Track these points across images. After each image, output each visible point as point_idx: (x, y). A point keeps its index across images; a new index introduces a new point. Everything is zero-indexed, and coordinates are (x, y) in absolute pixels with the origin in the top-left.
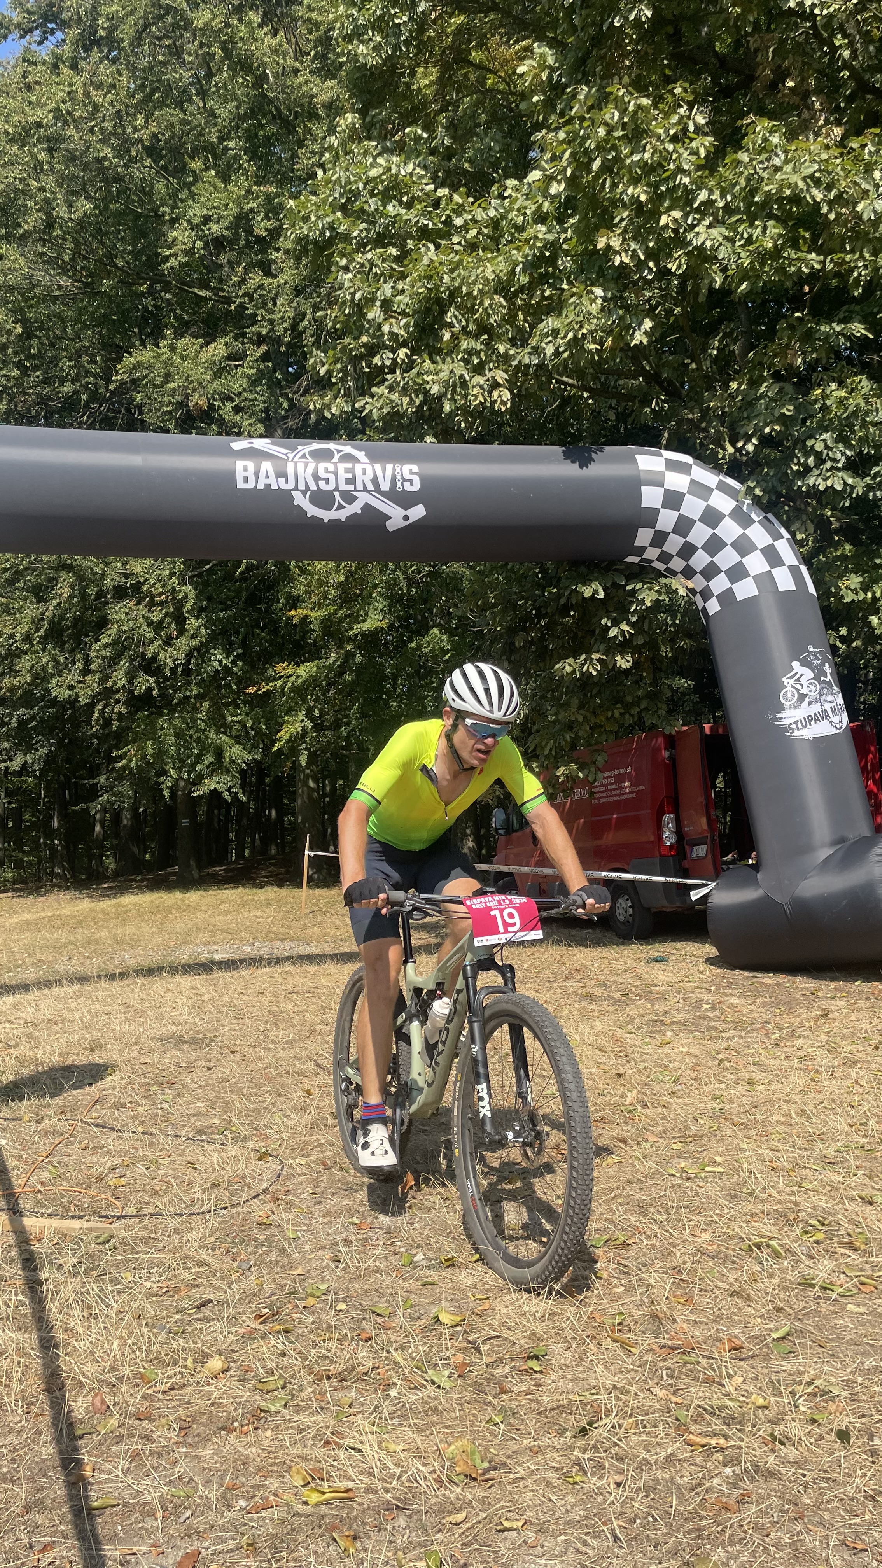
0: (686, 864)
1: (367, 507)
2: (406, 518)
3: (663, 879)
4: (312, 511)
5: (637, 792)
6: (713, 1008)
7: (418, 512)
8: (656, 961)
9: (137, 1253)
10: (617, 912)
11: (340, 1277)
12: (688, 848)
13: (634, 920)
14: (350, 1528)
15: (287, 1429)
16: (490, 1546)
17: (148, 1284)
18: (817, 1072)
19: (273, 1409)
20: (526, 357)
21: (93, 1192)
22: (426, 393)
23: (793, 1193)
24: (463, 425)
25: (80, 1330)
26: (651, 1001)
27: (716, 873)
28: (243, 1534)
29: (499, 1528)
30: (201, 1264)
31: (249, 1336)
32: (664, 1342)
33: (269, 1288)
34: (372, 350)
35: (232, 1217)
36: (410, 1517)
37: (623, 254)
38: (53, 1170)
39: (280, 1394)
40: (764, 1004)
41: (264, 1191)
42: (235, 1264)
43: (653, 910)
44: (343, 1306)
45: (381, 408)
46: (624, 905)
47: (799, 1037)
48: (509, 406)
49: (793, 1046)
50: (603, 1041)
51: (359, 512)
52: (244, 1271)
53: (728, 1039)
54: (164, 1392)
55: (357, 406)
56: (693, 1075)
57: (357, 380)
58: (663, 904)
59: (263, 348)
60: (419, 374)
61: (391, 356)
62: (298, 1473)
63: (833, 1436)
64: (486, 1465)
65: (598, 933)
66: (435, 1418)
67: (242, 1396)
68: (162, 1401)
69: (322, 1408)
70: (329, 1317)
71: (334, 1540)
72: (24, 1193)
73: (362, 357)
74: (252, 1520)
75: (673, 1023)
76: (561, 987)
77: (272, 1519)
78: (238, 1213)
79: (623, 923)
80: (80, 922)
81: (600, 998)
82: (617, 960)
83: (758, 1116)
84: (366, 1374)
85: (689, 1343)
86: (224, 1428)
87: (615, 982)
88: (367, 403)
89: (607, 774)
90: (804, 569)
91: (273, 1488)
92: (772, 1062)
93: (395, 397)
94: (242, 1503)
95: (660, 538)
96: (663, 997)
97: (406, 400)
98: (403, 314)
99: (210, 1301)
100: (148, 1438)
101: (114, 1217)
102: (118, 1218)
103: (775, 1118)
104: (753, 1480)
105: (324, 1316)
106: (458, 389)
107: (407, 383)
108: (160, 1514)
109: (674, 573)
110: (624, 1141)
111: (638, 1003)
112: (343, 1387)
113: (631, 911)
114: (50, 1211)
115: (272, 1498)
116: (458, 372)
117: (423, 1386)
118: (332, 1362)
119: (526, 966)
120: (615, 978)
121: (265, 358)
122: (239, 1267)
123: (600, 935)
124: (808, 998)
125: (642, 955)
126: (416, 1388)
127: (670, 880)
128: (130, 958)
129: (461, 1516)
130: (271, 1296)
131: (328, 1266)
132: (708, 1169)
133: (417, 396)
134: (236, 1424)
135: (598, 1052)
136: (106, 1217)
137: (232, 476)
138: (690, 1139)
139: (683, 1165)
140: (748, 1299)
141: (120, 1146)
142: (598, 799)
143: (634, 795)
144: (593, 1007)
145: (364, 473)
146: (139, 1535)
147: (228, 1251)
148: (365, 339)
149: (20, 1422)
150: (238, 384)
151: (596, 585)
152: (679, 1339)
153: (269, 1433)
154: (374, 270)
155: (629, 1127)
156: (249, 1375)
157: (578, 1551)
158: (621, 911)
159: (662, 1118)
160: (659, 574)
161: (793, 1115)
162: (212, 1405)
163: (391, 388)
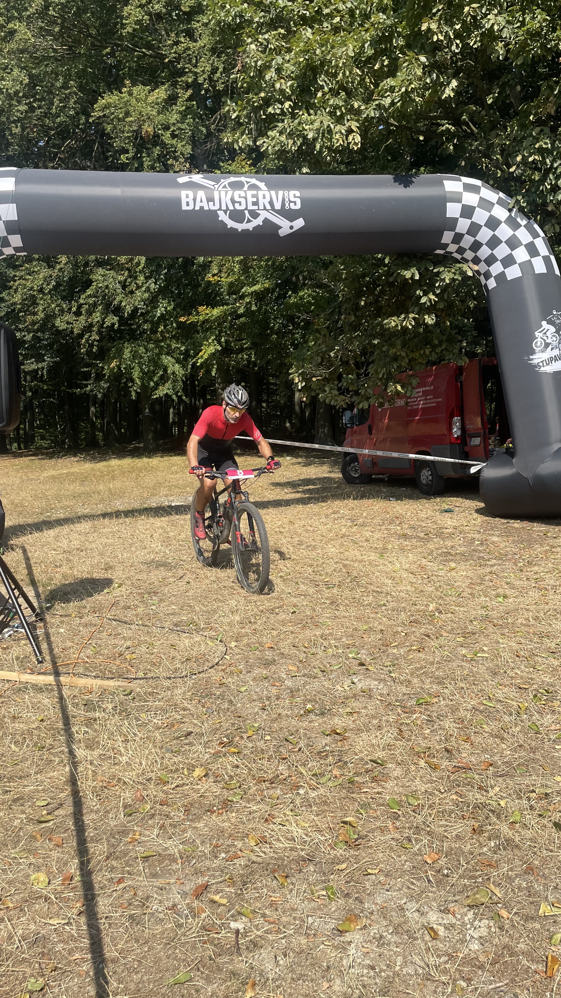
0: (466, 449)
1: (266, 221)
2: (291, 227)
3: (452, 460)
4: (231, 224)
5: (437, 403)
6: (482, 544)
7: (299, 223)
8: (446, 511)
9: (147, 701)
10: (422, 478)
11: (265, 720)
12: (468, 439)
13: (432, 484)
14: (284, 872)
15: (244, 812)
16: (360, 883)
17: (156, 721)
18: (546, 589)
19: (235, 800)
20: (372, 111)
21: (118, 662)
22: (305, 137)
23: (529, 672)
24: (328, 158)
25: (123, 750)
26: (443, 539)
27: (486, 456)
28: (227, 873)
29: (365, 873)
30: (184, 709)
31: (217, 755)
32: (454, 764)
33: (225, 725)
34: (267, 102)
35: (199, 680)
36: (316, 865)
37: (439, 35)
38: (93, 649)
39: (238, 791)
40: (514, 542)
41: (216, 664)
42: (204, 710)
43: (445, 478)
44: (268, 738)
45: (274, 147)
46: (426, 474)
47: (535, 565)
48: (359, 146)
49: (532, 571)
50: (414, 567)
51: (261, 224)
52: (209, 713)
53: (491, 566)
54: (173, 789)
55: (258, 143)
56: (470, 591)
57: (256, 124)
58: (452, 474)
59: (190, 92)
60: (299, 123)
61: (280, 106)
62: (252, 838)
63: (551, 825)
64: (356, 836)
65: (409, 491)
66: (326, 807)
67: (216, 792)
68: (172, 794)
69: (262, 800)
70: (261, 744)
71: (275, 877)
72: (78, 663)
73: (260, 107)
74: (229, 865)
75: (456, 554)
76: (386, 529)
77: (240, 865)
78: (203, 678)
79: (426, 485)
80: (86, 477)
81: (411, 537)
82: (421, 510)
83: (509, 621)
84: (285, 780)
85: (468, 765)
86: (209, 811)
87: (420, 526)
88: (264, 142)
89: (418, 390)
90: (553, 258)
91: (239, 846)
92: (518, 582)
93: (283, 138)
94: (223, 855)
95: (458, 238)
96: (451, 536)
97: (291, 142)
98: (289, 77)
99: (192, 732)
100: (167, 816)
101: (131, 678)
102: (134, 679)
103: (520, 621)
104: (505, 849)
105: (258, 744)
106: (326, 135)
107: (292, 130)
108: (179, 861)
109: (467, 261)
110: (428, 636)
111: (435, 540)
112: (273, 788)
113: (430, 478)
114: (94, 674)
115: (239, 852)
116: (326, 123)
117: (318, 788)
118: (265, 772)
119: (365, 514)
120: (420, 523)
121: (190, 99)
122: (206, 711)
123: (411, 492)
124: (541, 538)
125: (437, 507)
126: (314, 789)
127: (457, 461)
128: (120, 505)
129: (344, 866)
130: (226, 731)
131: (257, 713)
132: (479, 655)
133: (298, 139)
134: (215, 808)
135: (410, 575)
136: (127, 679)
137: (178, 201)
138: (468, 635)
139: (463, 652)
140: (503, 739)
141: (130, 633)
142: (411, 406)
143: (434, 404)
144: (407, 543)
145: (264, 198)
146: (171, 873)
147: (199, 702)
148: (262, 95)
149: (96, 805)
150: (174, 117)
151: (414, 270)
152: (462, 763)
153: (234, 814)
154: (269, 46)
155: (431, 627)
156: (218, 779)
157: (409, 888)
158: (424, 477)
159: (451, 621)
160: (457, 261)
161: (531, 620)
162: (201, 796)
163: (281, 133)
